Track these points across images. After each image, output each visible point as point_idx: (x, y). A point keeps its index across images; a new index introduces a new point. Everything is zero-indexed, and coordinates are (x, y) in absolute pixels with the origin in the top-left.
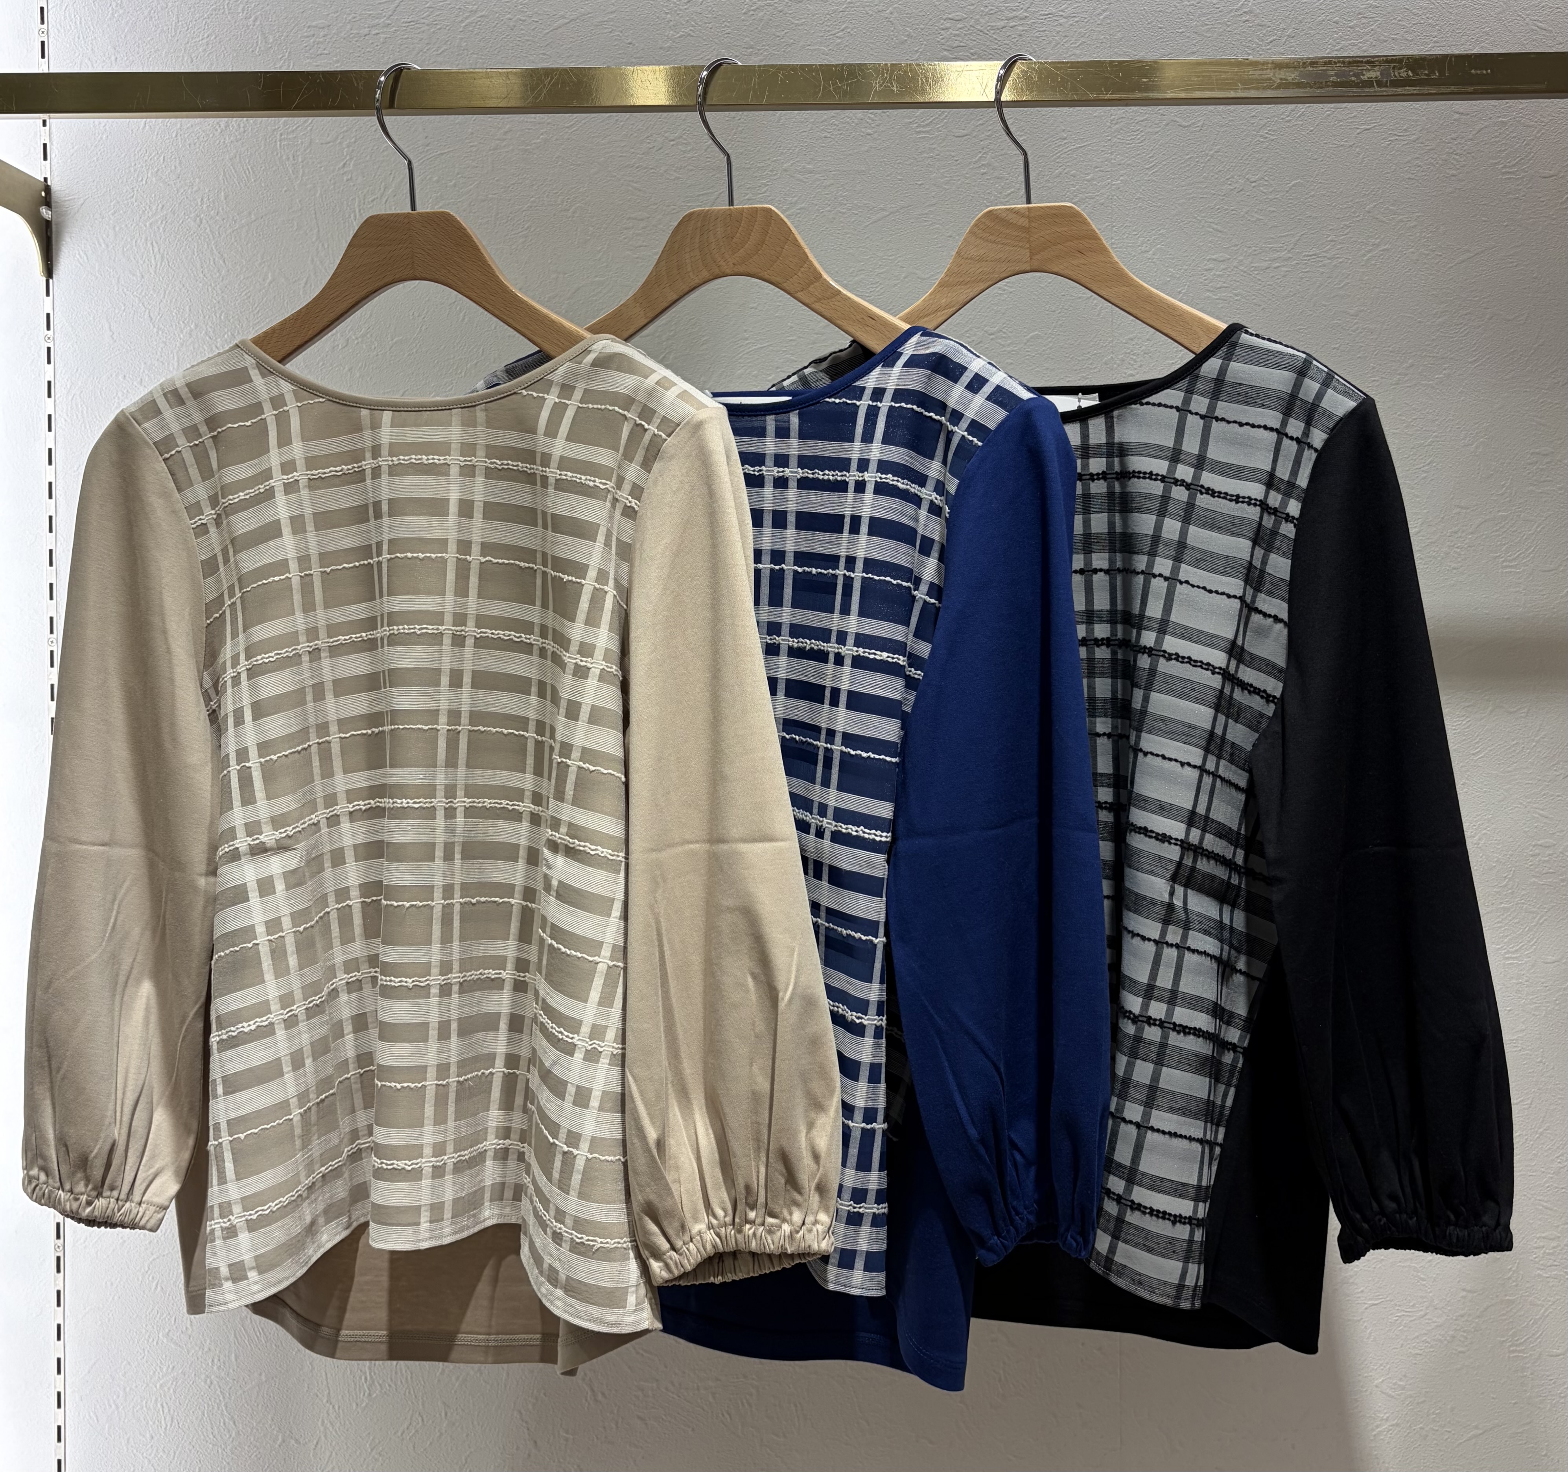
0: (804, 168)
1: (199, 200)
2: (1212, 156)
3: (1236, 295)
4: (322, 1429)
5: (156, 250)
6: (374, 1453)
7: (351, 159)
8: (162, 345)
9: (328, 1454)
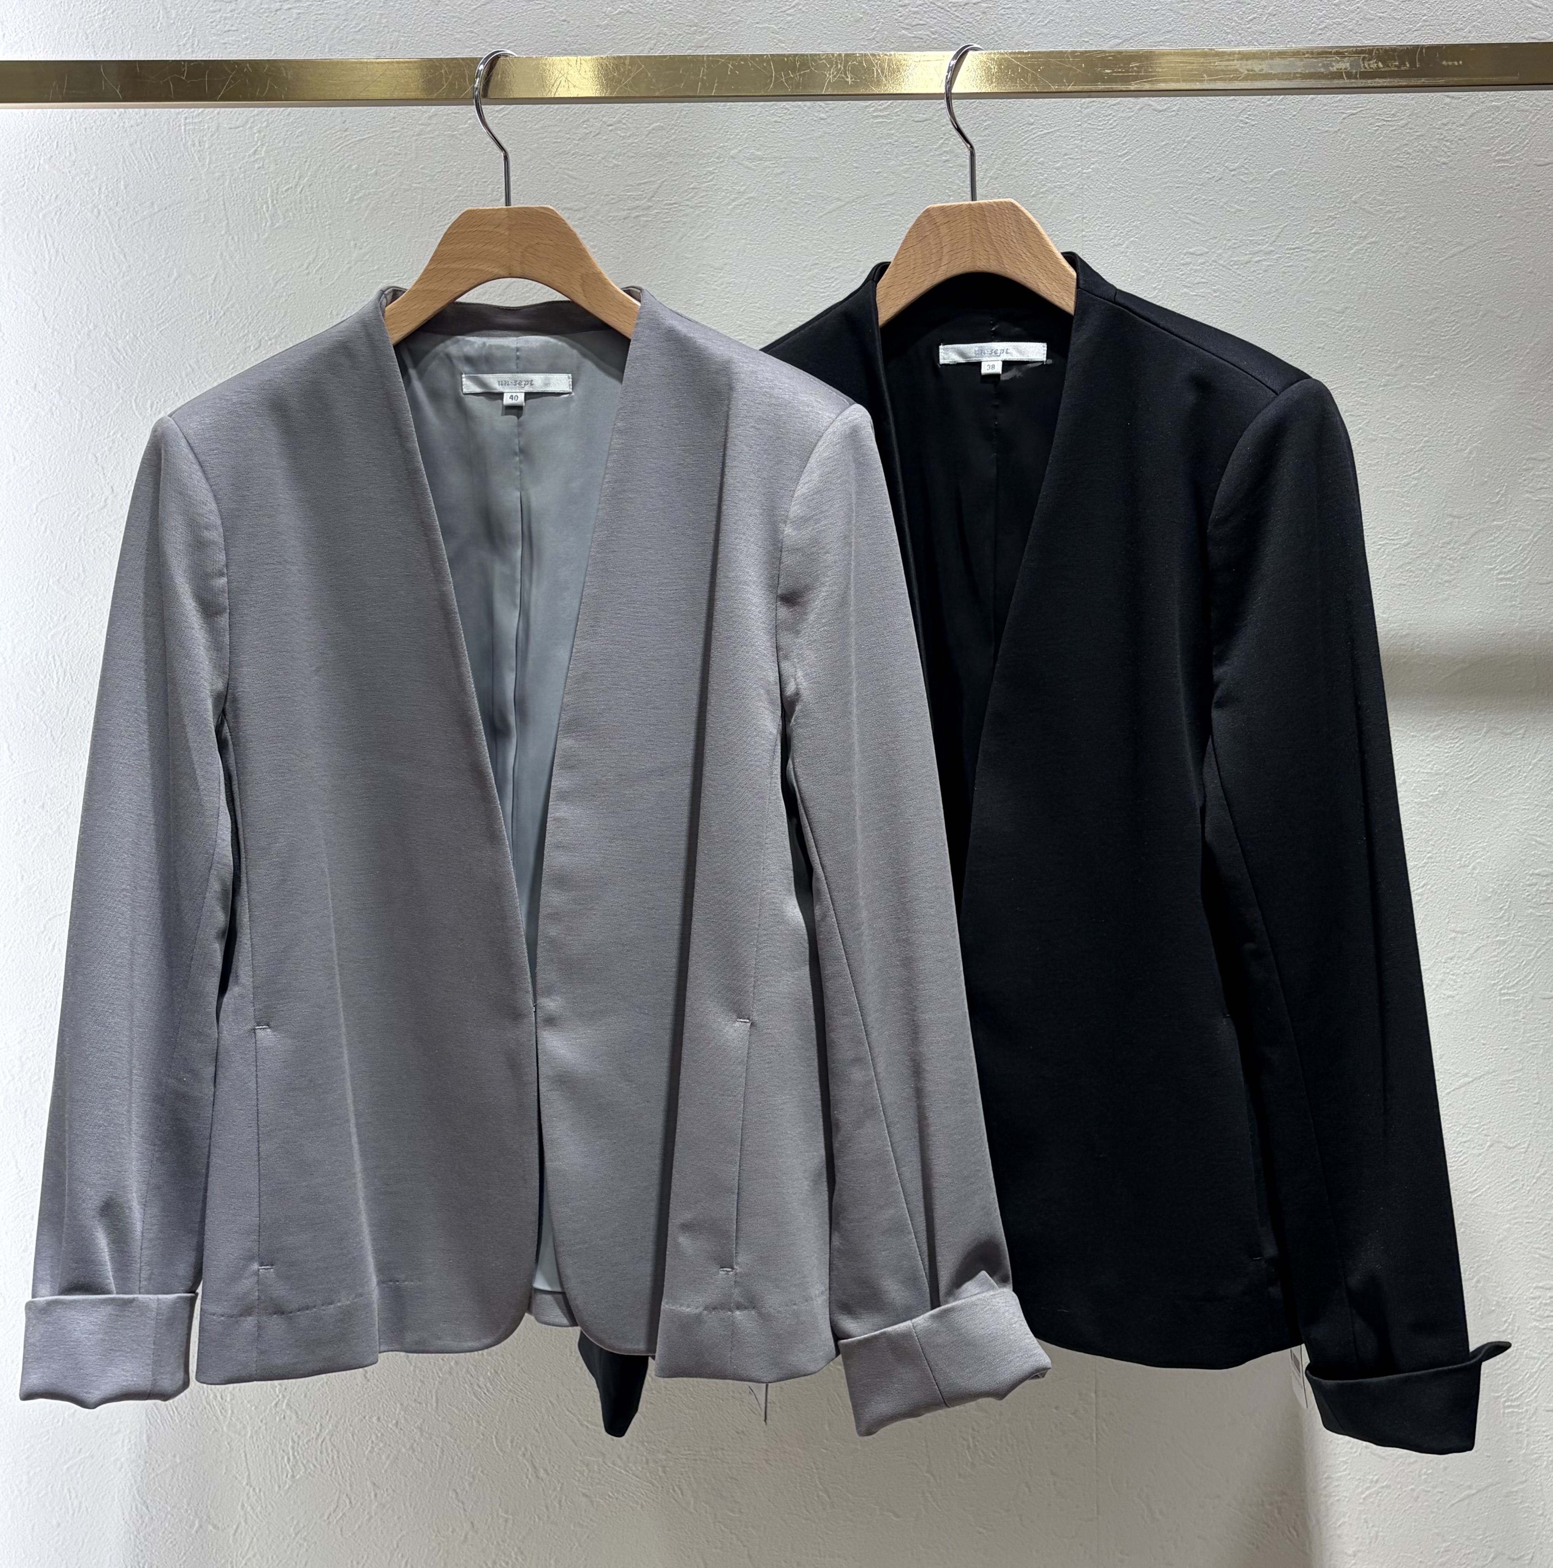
0: (752, 154)
1: (97, 190)
2: (1189, 142)
3: (1215, 291)
4: (242, 1513)
5: (50, 243)
6: (297, 1539)
7: (262, 145)
8: (59, 347)
9: (248, 1541)
